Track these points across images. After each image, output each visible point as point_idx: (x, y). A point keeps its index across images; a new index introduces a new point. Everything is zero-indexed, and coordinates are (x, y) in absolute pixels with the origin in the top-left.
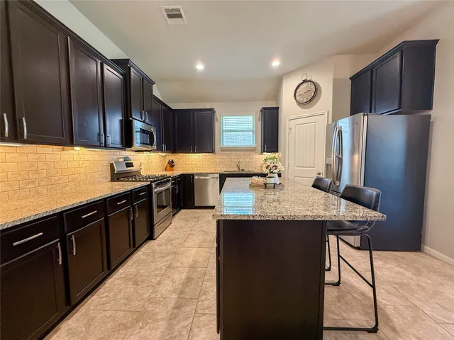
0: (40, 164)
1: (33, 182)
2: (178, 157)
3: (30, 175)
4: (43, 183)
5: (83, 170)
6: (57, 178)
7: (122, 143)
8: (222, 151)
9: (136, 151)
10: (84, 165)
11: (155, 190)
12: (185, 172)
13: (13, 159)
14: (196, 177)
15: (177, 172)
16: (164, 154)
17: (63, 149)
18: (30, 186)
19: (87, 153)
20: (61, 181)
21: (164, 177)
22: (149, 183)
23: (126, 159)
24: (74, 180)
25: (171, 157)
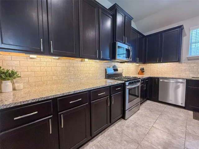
0: (71, 68)
1: (67, 77)
2: (147, 66)
3: (67, 73)
4: (72, 77)
5: (91, 72)
6: (78, 75)
7: (110, 57)
8: (189, 60)
9: (121, 63)
10: (92, 69)
11: (128, 87)
12: (151, 76)
13: (59, 65)
14: (161, 80)
15: (146, 75)
16: (138, 64)
17: (82, 61)
18: (66, 78)
19: (93, 63)
20: (80, 77)
21: (135, 78)
22: (124, 82)
23: (114, 67)
24: (86, 77)
25: (142, 66)
